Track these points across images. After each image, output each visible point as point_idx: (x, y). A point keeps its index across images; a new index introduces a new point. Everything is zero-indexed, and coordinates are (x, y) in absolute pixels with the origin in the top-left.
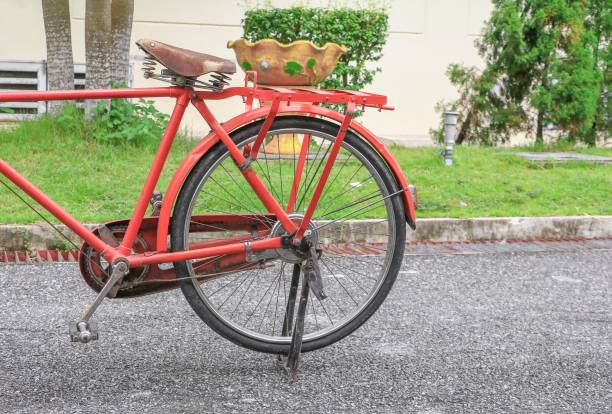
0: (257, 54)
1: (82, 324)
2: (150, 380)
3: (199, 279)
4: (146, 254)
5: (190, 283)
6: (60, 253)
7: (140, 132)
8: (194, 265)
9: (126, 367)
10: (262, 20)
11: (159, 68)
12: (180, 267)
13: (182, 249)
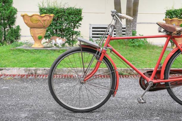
0: (172, 22)
1: (141, 98)
2: (158, 114)
3: (172, 87)
4: (157, 80)
5: (169, 88)
6: (121, 76)
7: (140, 44)
8: (171, 83)
9: (150, 110)
10: (171, 12)
11: (162, 30)
12: (167, 84)
13: (167, 79)
